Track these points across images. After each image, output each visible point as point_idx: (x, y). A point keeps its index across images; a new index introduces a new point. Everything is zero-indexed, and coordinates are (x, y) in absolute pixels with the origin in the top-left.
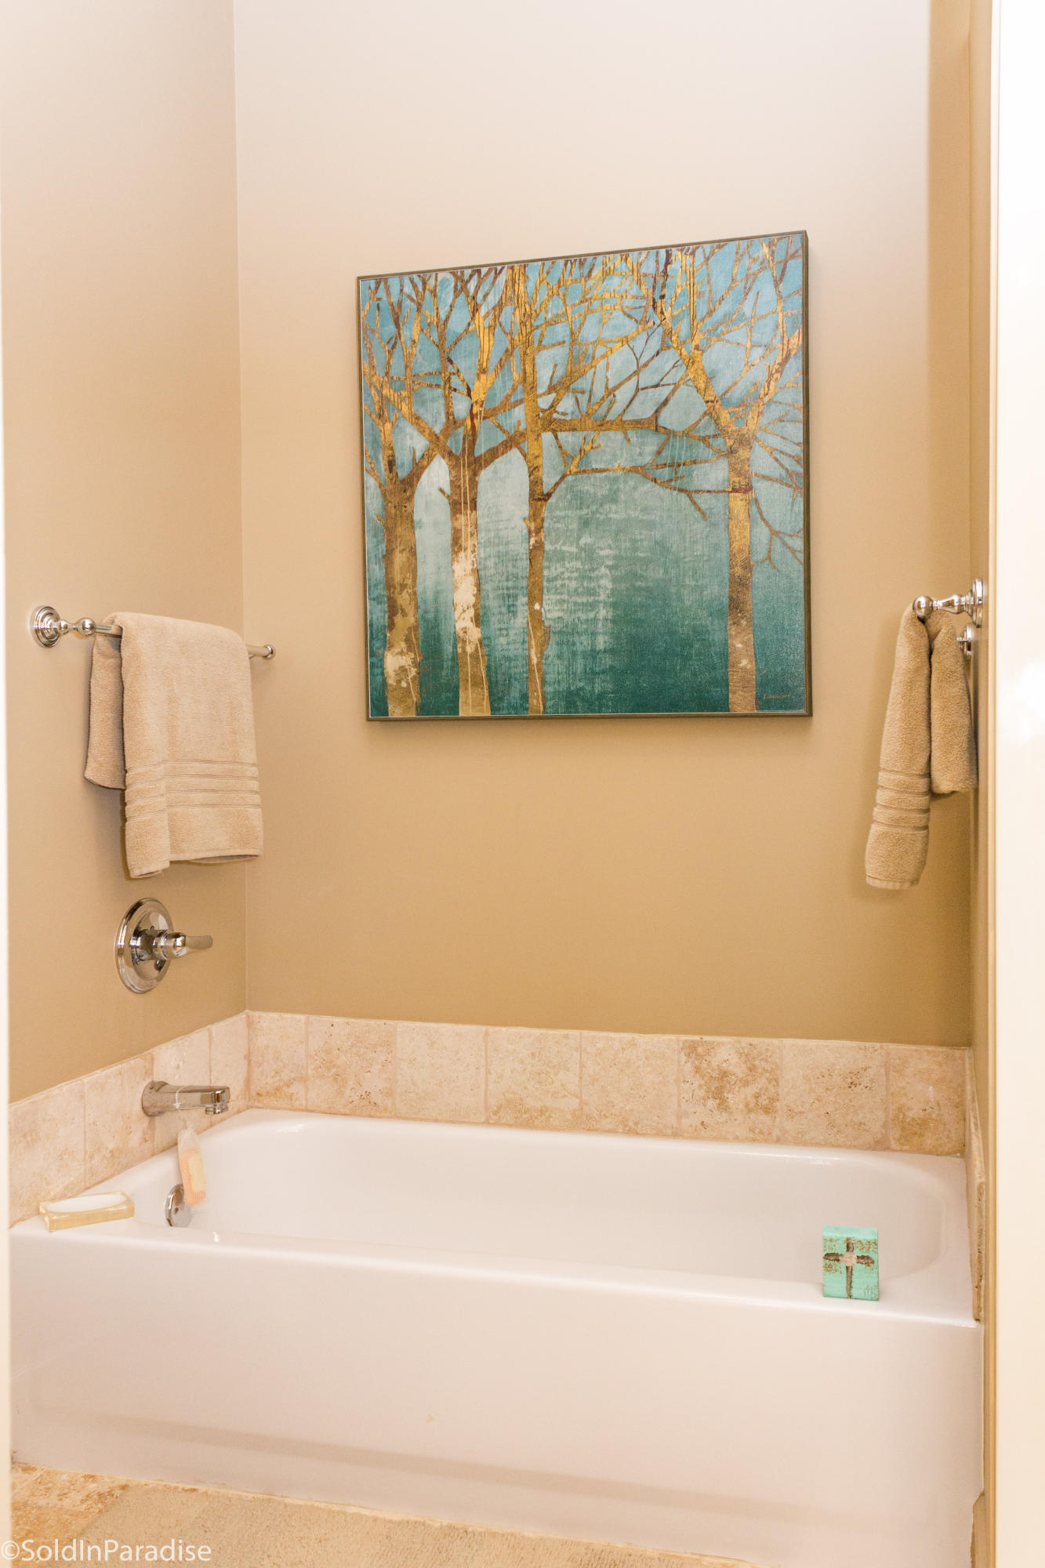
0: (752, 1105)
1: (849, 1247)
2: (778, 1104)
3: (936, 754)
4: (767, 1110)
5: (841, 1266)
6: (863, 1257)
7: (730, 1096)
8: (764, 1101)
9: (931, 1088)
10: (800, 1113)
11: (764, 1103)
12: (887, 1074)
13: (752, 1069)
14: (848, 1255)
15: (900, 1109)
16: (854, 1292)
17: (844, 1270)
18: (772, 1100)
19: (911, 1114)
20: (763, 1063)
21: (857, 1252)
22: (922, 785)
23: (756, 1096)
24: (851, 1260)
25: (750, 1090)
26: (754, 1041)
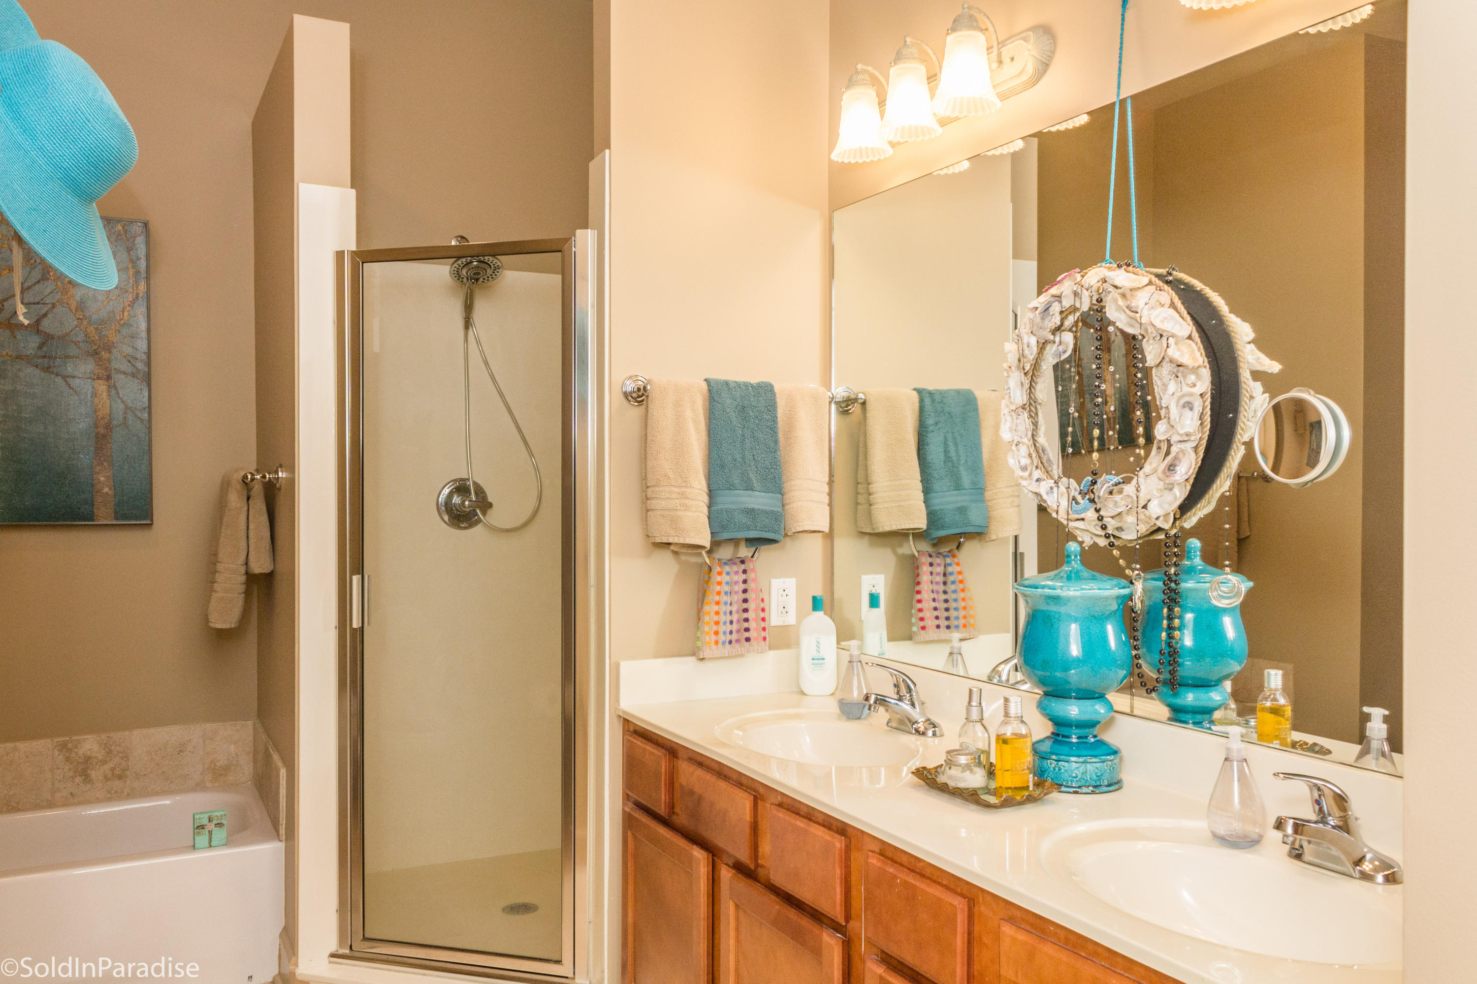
0: (109, 776)
1: (210, 820)
2: (128, 773)
3: (252, 553)
4: (120, 777)
5: (206, 831)
6: (218, 824)
7: (93, 772)
8: (118, 772)
9: (232, 746)
10: (144, 775)
11: (118, 773)
12: (204, 741)
13: (109, 752)
14: (209, 824)
15: (212, 762)
16: (213, 844)
17: (207, 833)
18: (124, 770)
19: (218, 764)
20: (117, 748)
21: (215, 822)
22: (243, 570)
23: (113, 769)
24: (211, 826)
25: (106, 767)
26: (112, 735)
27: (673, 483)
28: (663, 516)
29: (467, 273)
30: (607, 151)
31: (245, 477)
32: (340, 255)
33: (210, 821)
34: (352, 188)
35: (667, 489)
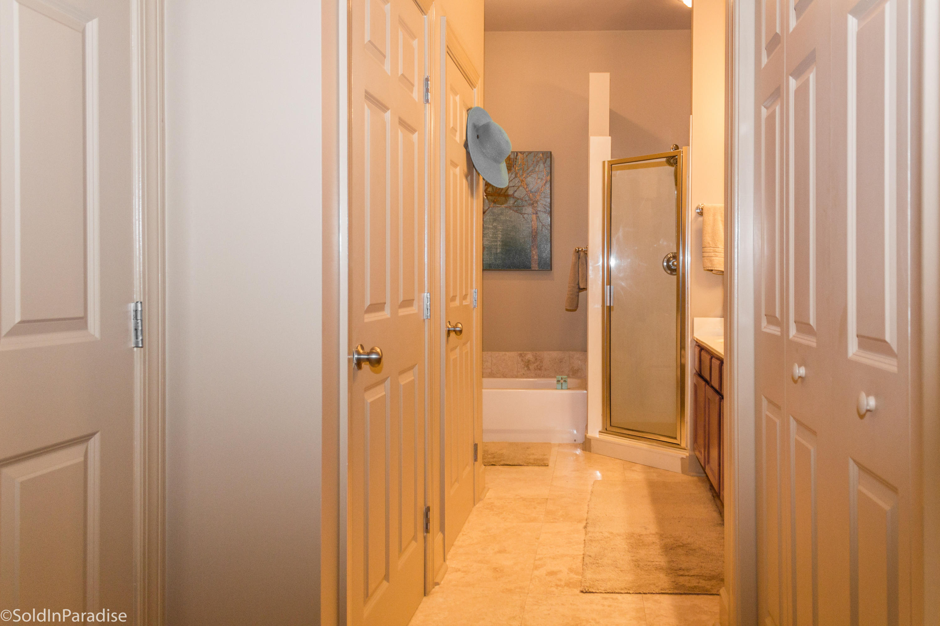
0: (536, 368)
2: (543, 368)
3: (580, 280)
4: (540, 370)
6: (565, 381)
7: (530, 366)
8: (539, 367)
10: (548, 370)
12: (569, 359)
13: (536, 359)
15: (573, 367)
16: (563, 388)
17: (561, 384)
18: (541, 367)
19: (575, 368)
20: (539, 358)
22: (577, 287)
23: (537, 366)
24: (562, 381)
25: (536, 365)
26: (537, 352)
27: (711, 246)
28: (707, 259)
29: (673, 161)
30: (691, 116)
31: (576, 250)
32: (604, 162)
33: (562, 379)
34: (609, 136)
35: (709, 248)
